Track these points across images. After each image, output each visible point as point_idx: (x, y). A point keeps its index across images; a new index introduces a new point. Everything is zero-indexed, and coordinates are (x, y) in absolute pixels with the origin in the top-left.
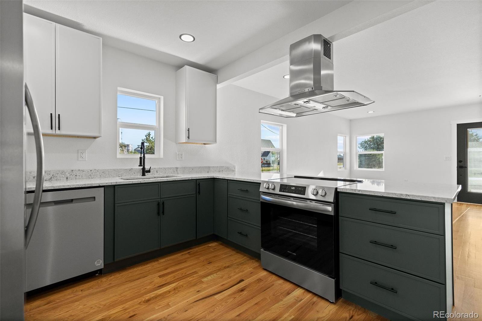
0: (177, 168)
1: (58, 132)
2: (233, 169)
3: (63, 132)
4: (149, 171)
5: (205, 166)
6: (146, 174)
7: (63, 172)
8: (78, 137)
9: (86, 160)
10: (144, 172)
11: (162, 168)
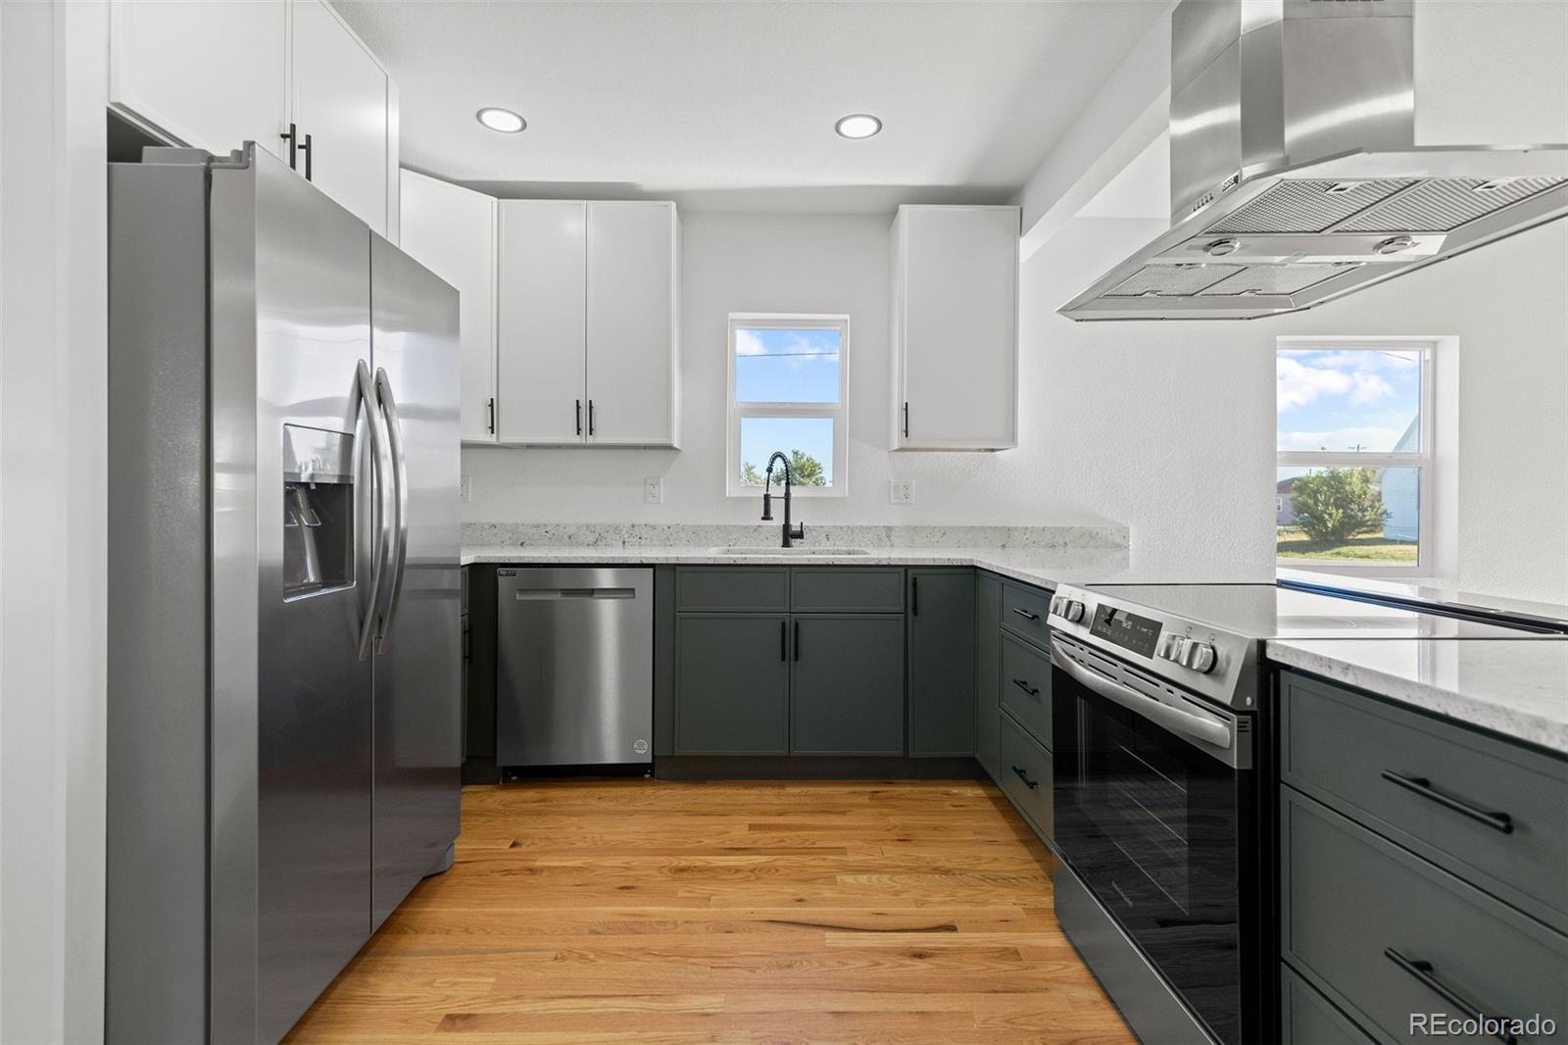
0: (889, 529)
1: (591, 440)
2: (1118, 540)
3: (600, 438)
4: (800, 535)
5: (992, 525)
6: (795, 542)
7: (617, 529)
8: (646, 447)
9: (662, 501)
10: (789, 536)
11: (841, 528)
